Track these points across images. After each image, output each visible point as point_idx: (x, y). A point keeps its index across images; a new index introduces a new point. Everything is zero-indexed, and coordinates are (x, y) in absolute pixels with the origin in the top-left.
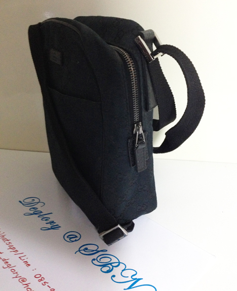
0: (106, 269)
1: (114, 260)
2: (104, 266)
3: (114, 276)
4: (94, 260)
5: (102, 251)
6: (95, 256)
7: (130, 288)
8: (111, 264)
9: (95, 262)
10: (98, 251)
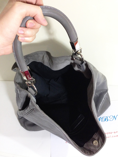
0: (107, 120)
1: (105, 117)
2: (105, 120)
3: (110, 120)
4: (102, 121)
5: (100, 118)
6: (101, 120)
7: (115, 119)
8: (106, 119)
9: (103, 121)
10: (100, 119)
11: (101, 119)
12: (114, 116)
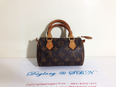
0: (82, 74)
3: (86, 74)
7: (92, 73)
8: (81, 72)
11: (75, 72)
12: (91, 71)
